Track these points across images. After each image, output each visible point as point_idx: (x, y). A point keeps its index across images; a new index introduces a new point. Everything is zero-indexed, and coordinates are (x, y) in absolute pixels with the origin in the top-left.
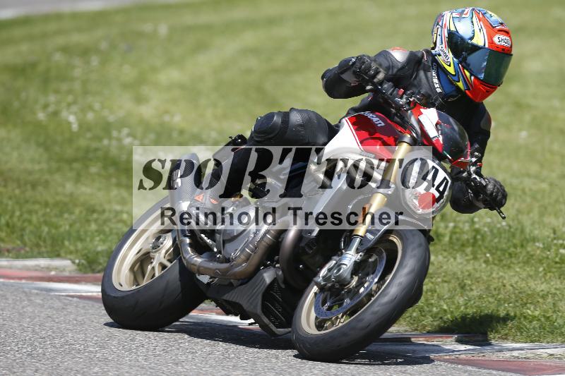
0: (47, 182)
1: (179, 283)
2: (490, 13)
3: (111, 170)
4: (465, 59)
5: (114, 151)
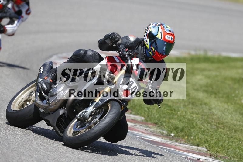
2: (167, 26)
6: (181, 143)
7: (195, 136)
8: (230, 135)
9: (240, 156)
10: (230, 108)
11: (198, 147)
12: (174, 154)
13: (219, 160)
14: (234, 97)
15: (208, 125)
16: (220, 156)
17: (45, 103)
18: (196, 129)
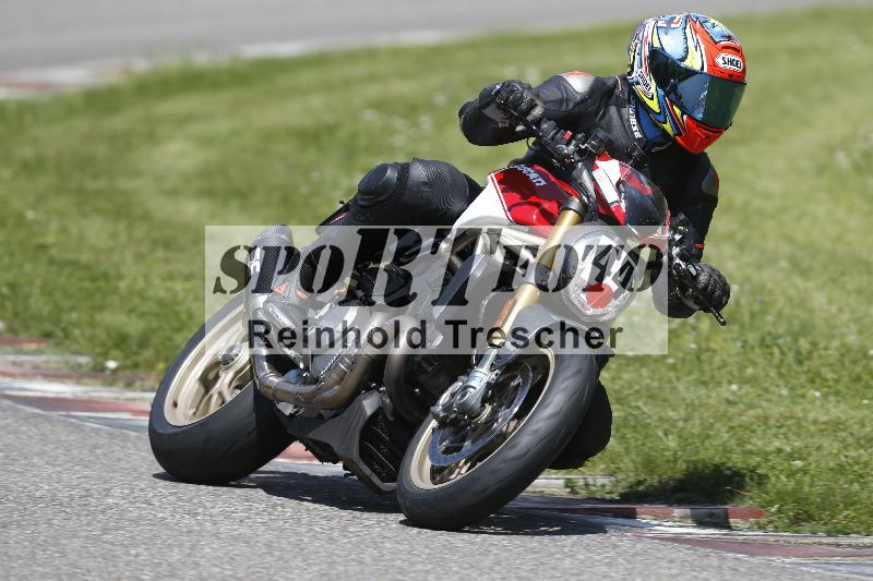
1: (253, 415)
2: (712, 21)
4: (674, 88)
12: (126, 431)
17: (293, 381)
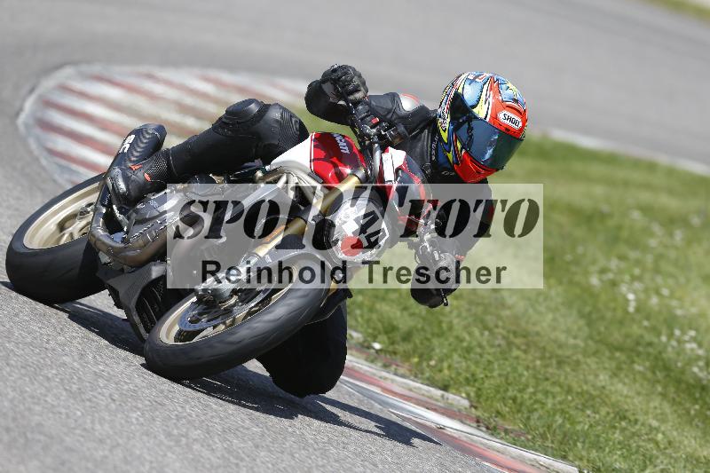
0: (578, 363)
1: (81, 257)
3: (660, 375)
5: (670, 353)
6: (396, 374)
7: (441, 360)
8: (542, 372)
9: (562, 436)
10: (553, 293)
11: (446, 394)
12: (373, 402)
13: (502, 438)
14: (569, 263)
15: (482, 334)
16: (507, 427)
17: (118, 240)
18: (447, 339)
